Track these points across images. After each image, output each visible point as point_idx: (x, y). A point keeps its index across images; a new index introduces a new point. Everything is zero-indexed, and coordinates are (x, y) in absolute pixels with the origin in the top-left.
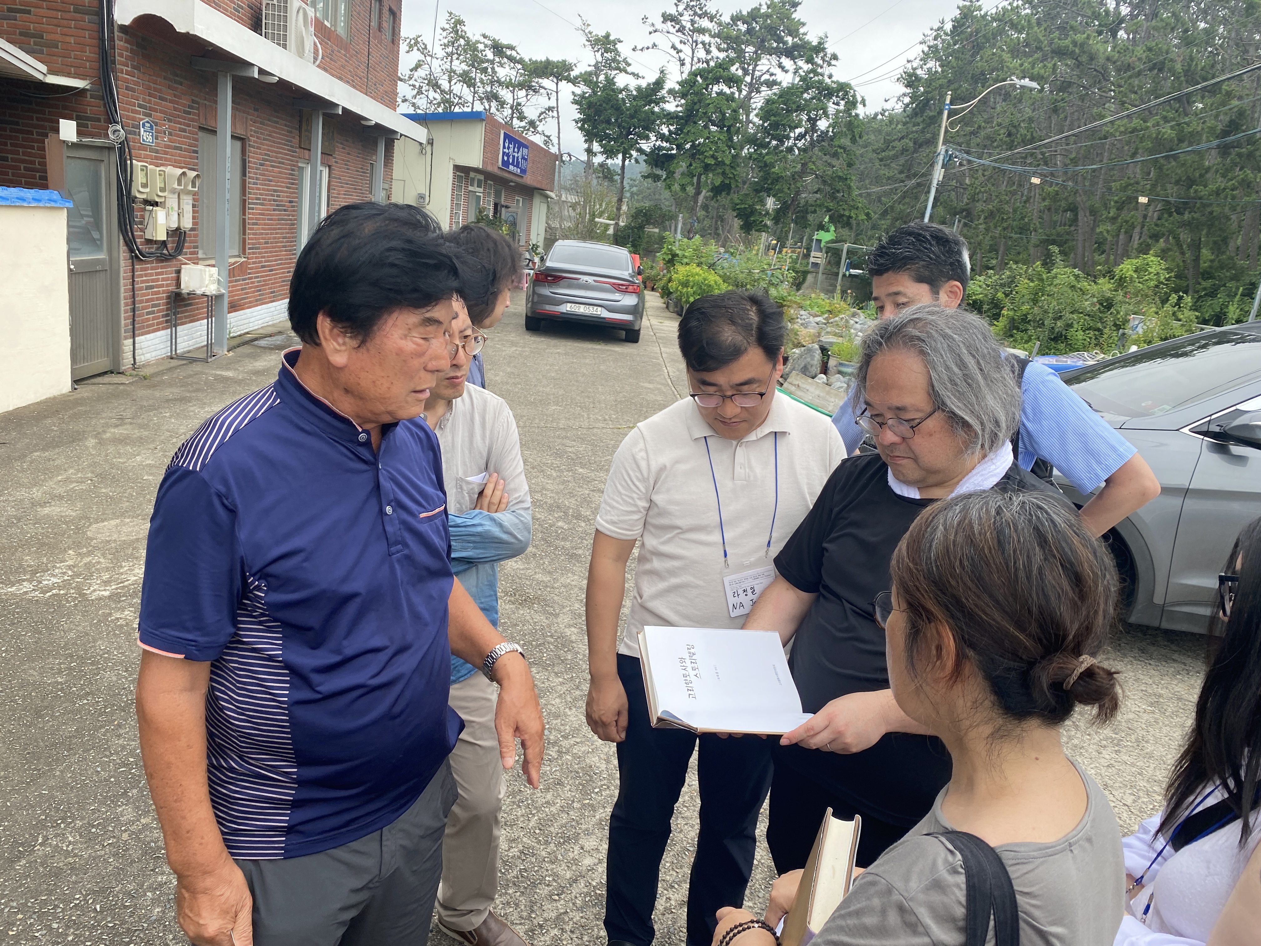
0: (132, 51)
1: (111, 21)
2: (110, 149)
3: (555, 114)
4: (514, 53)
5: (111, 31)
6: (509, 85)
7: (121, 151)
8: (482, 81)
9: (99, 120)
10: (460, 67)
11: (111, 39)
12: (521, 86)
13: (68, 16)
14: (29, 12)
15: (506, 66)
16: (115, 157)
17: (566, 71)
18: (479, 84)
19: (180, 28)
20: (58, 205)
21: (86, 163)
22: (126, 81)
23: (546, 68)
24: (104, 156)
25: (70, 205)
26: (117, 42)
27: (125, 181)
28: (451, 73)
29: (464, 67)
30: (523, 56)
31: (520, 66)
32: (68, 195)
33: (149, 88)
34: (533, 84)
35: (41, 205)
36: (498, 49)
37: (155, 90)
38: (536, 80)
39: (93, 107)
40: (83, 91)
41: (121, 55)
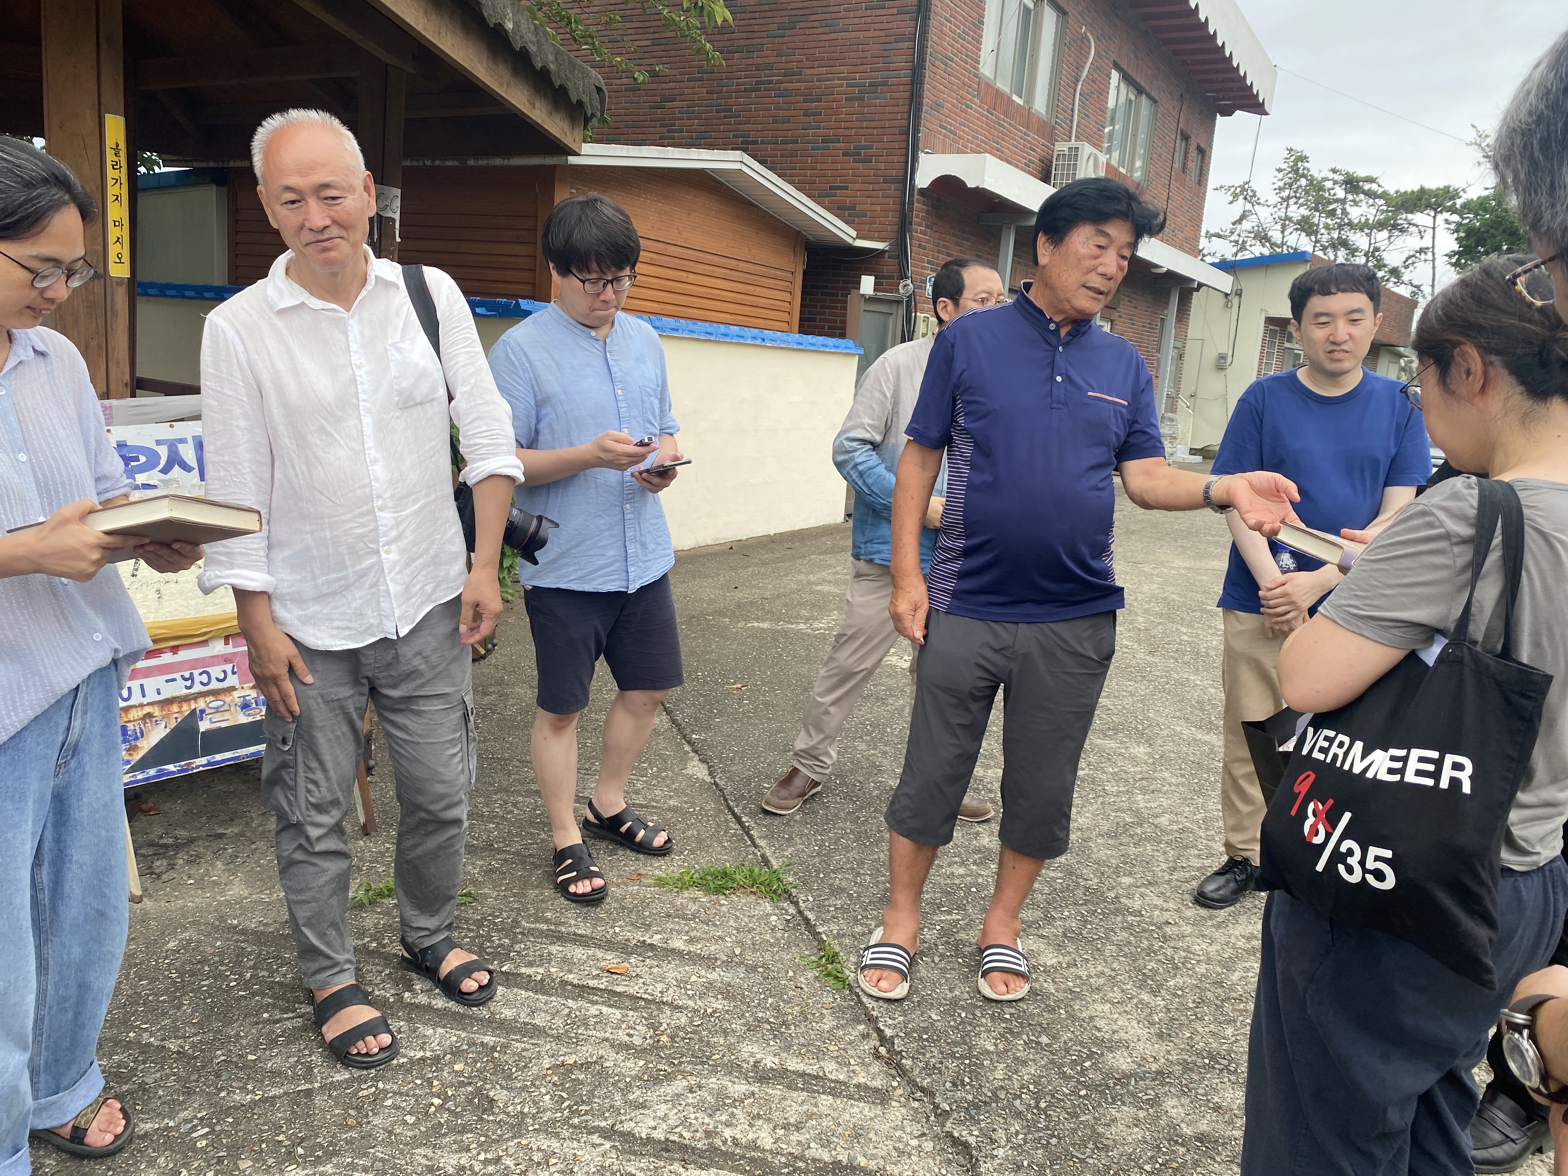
0: (927, 212)
1: (912, 185)
2: (899, 302)
3: (1429, 256)
4: (1374, 187)
5: (911, 195)
6: (1364, 226)
7: (908, 303)
8: (1327, 227)
9: (892, 278)
10: (1297, 212)
11: (911, 202)
12: (1381, 225)
13: (877, 187)
14: (846, 188)
15: (1363, 204)
16: (902, 310)
17: (1450, 199)
18: (1323, 231)
19: (971, 184)
20: (852, 351)
21: (878, 315)
22: (919, 239)
23: (1420, 199)
24: (893, 309)
25: (861, 352)
26: (916, 205)
27: (909, 331)
28: (1286, 220)
29: (1304, 211)
30: (1386, 188)
31: (1382, 202)
32: (861, 345)
33: (938, 245)
34: (1400, 222)
35: (839, 350)
36: (1352, 184)
37: (944, 246)
38: (1404, 216)
39: (889, 266)
40: (882, 252)
41: (917, 216)
